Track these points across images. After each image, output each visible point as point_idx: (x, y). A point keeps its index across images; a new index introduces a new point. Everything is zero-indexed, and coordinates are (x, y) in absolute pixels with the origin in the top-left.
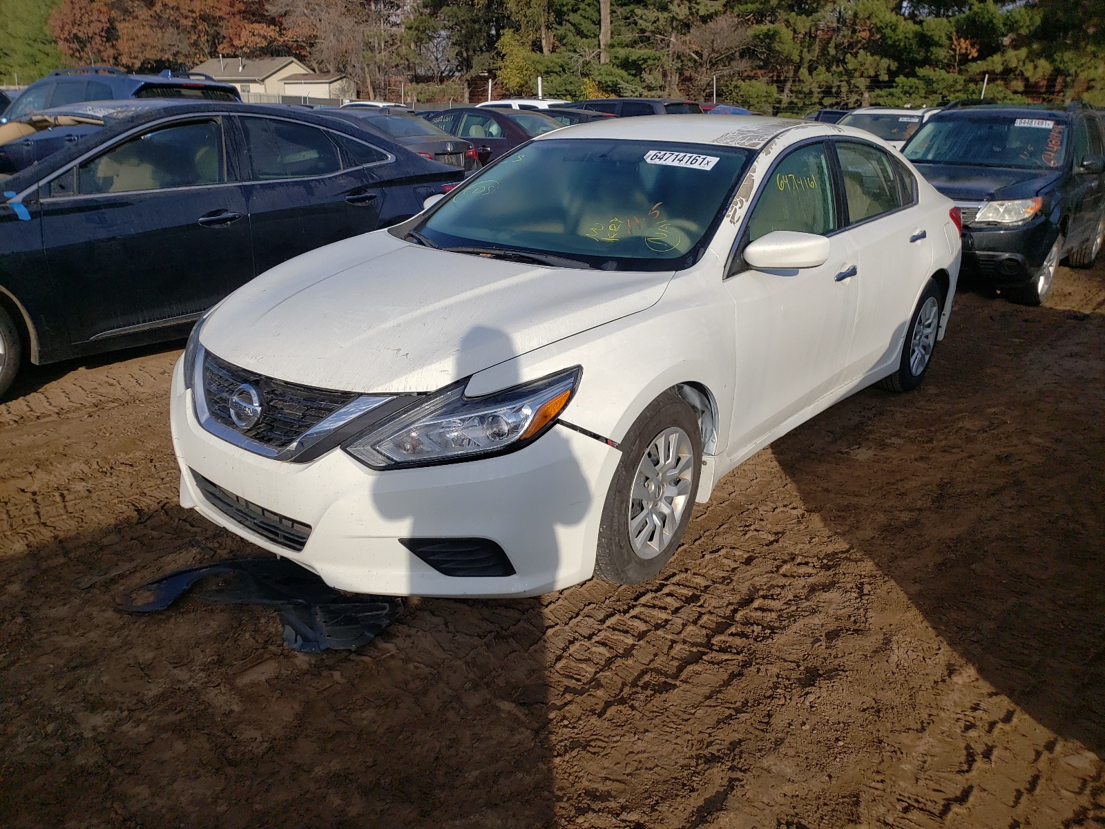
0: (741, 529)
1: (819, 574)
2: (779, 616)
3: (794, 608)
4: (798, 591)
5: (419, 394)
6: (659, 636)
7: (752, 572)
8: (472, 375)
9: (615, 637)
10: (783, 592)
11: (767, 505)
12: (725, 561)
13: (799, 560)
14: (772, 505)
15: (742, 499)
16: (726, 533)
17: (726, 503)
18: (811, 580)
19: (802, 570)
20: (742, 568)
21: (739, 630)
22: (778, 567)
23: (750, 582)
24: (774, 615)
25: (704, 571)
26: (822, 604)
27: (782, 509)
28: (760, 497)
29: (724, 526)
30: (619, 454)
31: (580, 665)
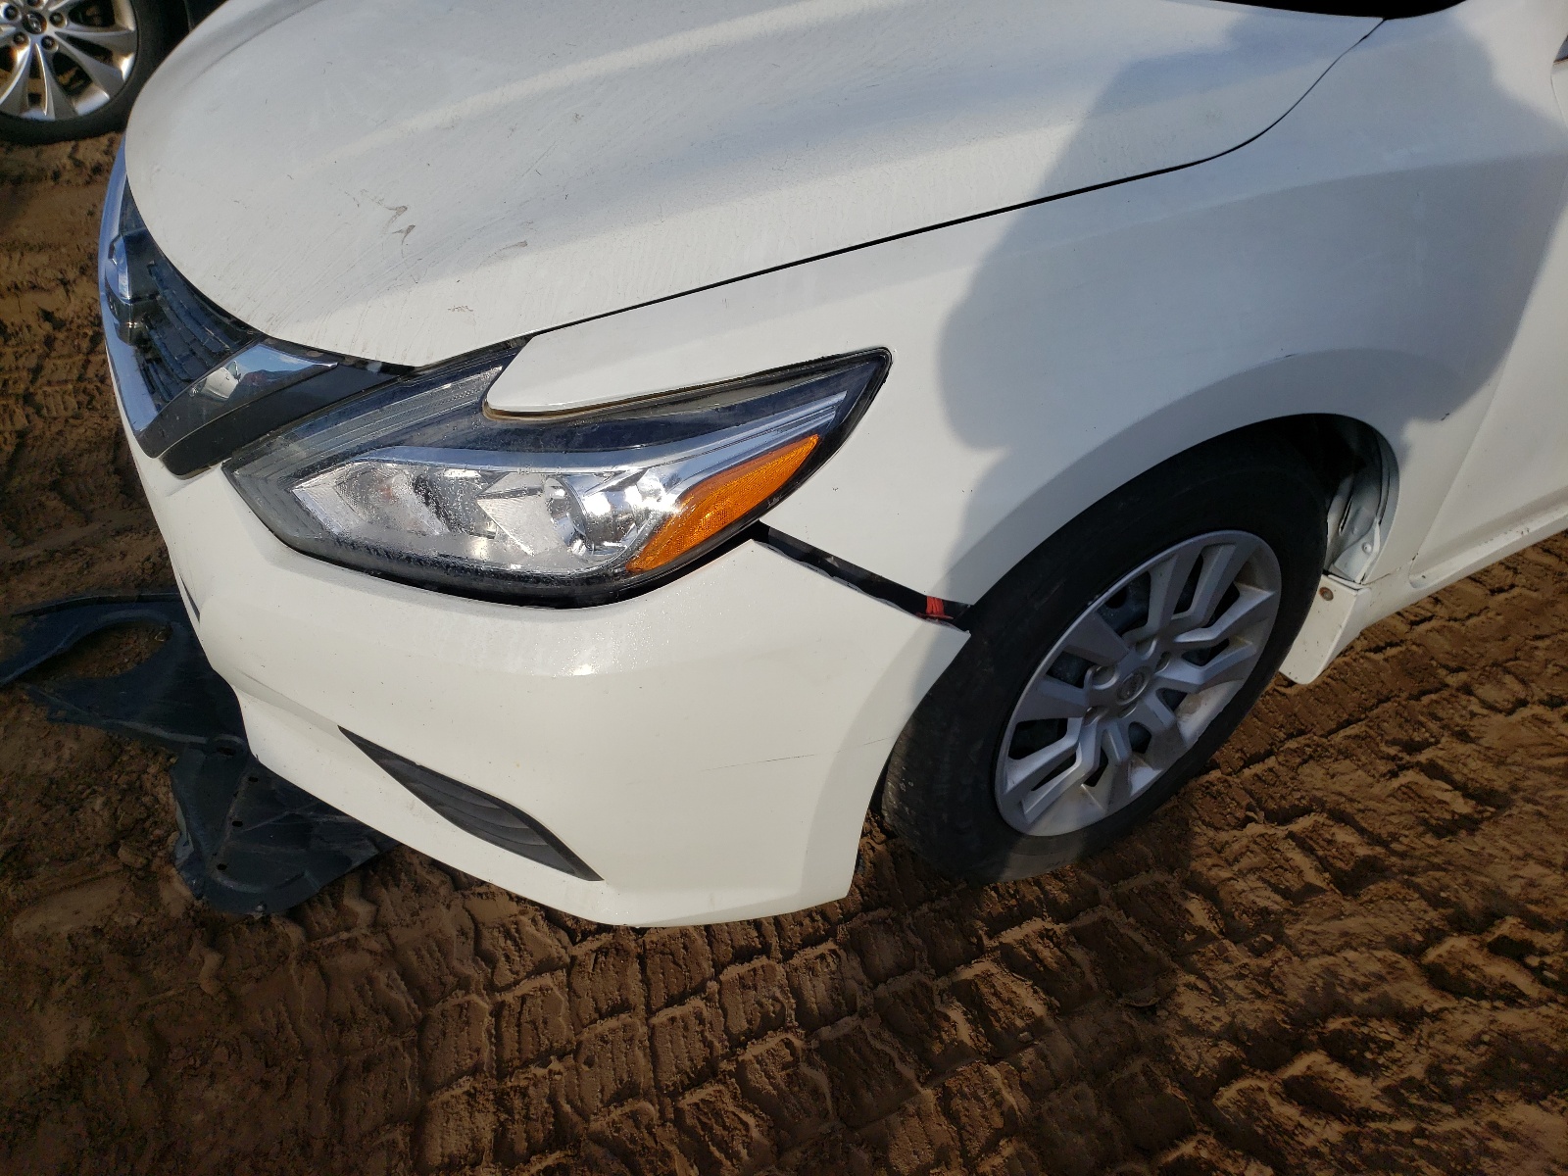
0: (1392, 751)
1: (1543, 1009)
2: (1351, 1140)
3: (1405, 1126)
4: (1451, 1049)
5: (387, 368)
6: (987, 1080)
7: (1352, 924)
8: (527, 338)
9: (878, 1045)
10: (1400, 1046)
11: (1501, 684)
12: (1298, 858)
13: (1509, 927)
14: (1517, 687)
15: (1441, 645)
16: (1346, 754)
17: (1391, 652)
18: (1510, 1018)
19: (1501, 970)
20: (1329, 898)
21: (1204, 1154)
22: (1434, 936)
23: (1328, 960)
24: (1334, 1131)
25: (1225, 874)
26: (1498, 1144)
27: (1539, 710)
28: (1495, 650)
29: (1350, 731)
30: (957, 639)
31: (744, 1116)
